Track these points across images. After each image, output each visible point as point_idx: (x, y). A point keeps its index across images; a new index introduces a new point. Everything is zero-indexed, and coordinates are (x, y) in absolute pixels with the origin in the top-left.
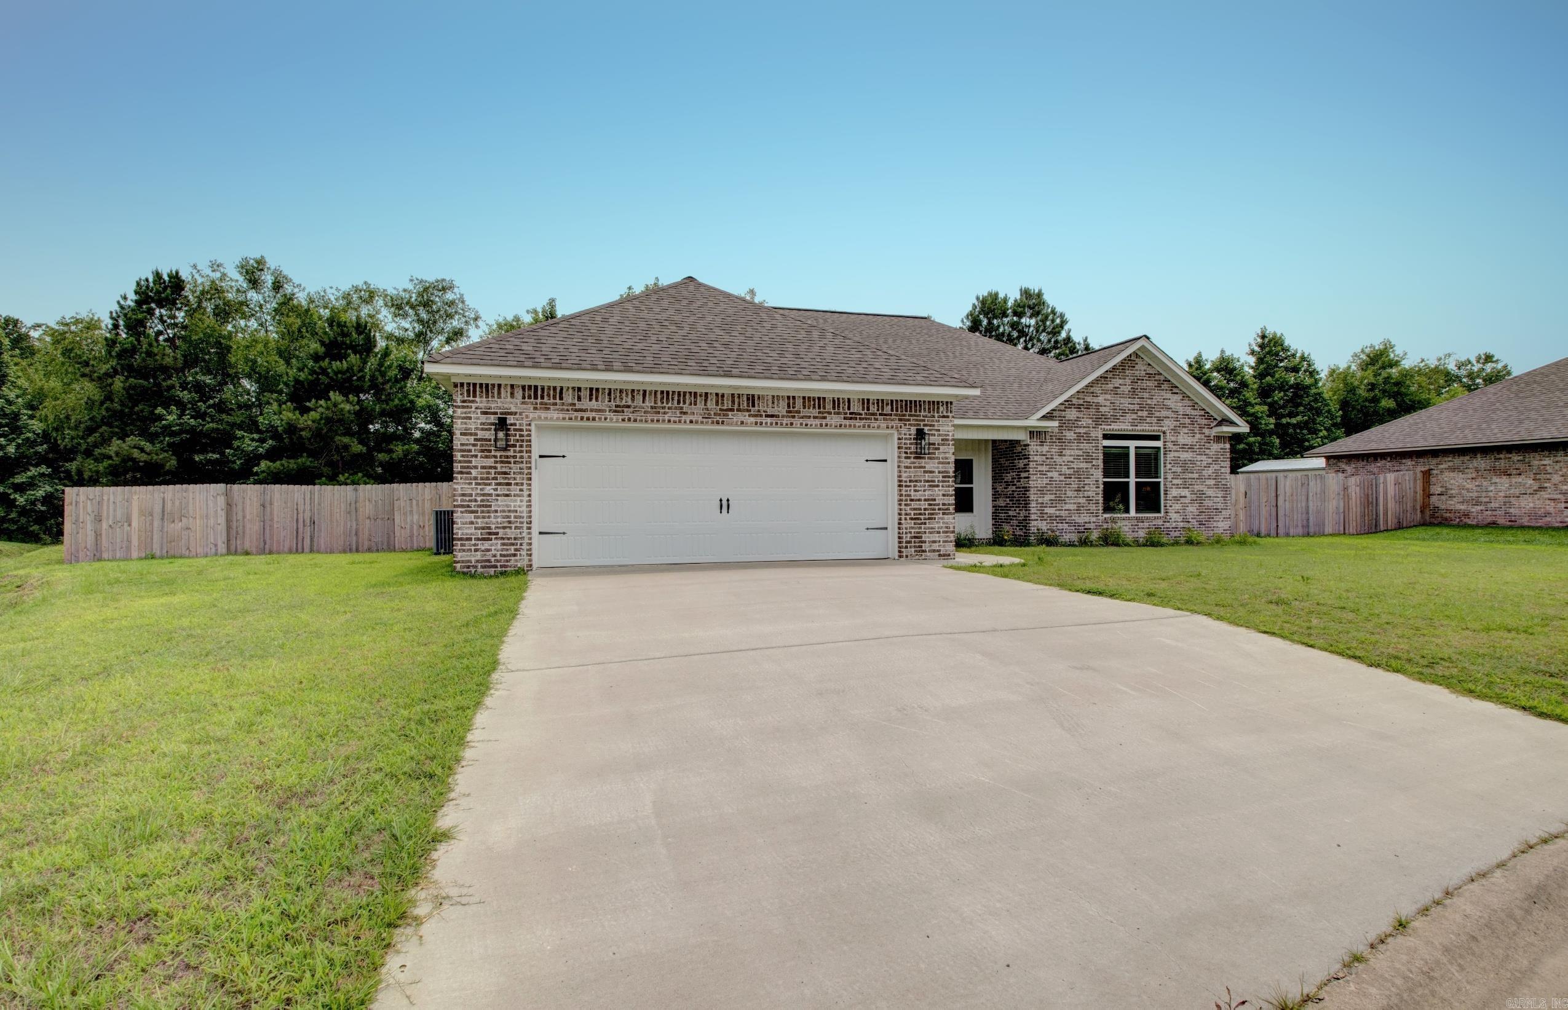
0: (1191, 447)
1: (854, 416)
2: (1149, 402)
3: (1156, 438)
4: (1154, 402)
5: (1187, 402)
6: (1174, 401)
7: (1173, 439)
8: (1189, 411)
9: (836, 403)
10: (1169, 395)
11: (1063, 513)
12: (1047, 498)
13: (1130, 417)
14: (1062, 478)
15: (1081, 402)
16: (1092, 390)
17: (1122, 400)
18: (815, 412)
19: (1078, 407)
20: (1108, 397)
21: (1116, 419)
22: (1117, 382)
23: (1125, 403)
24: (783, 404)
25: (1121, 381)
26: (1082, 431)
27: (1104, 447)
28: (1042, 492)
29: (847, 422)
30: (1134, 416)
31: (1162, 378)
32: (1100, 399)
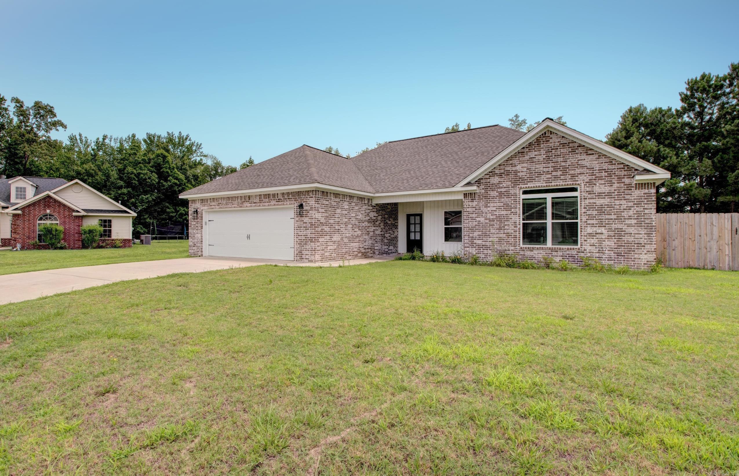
0: (609, 195)
1: (279, 200)
2: (563, 164)
3: (574, 190)
4: (569, 163)
5: (603, 160)
6: (588, 161)
7: (588, 189)
8: (605, 166)
9: (274, 195)
10: (584, 156)
11: (488, 244)
12: (476, 234)
13: (544, 177)
14: (487, 221)
15: (502, 171)
16: (511, 162)
17: (537, 166)
18: (267, 200)
19: (500, 175)
20: (525, 165)
21: (531, 180)
22: (532, 154)
23: (541, 168)
24: (258, 198)
25: (536, 153)
26: (503, 190)
27: (523, 199)
28: (472, 229)
29: (277, 203)
30: (549, 176)
31: (576, 145)
32: (519, 168)
